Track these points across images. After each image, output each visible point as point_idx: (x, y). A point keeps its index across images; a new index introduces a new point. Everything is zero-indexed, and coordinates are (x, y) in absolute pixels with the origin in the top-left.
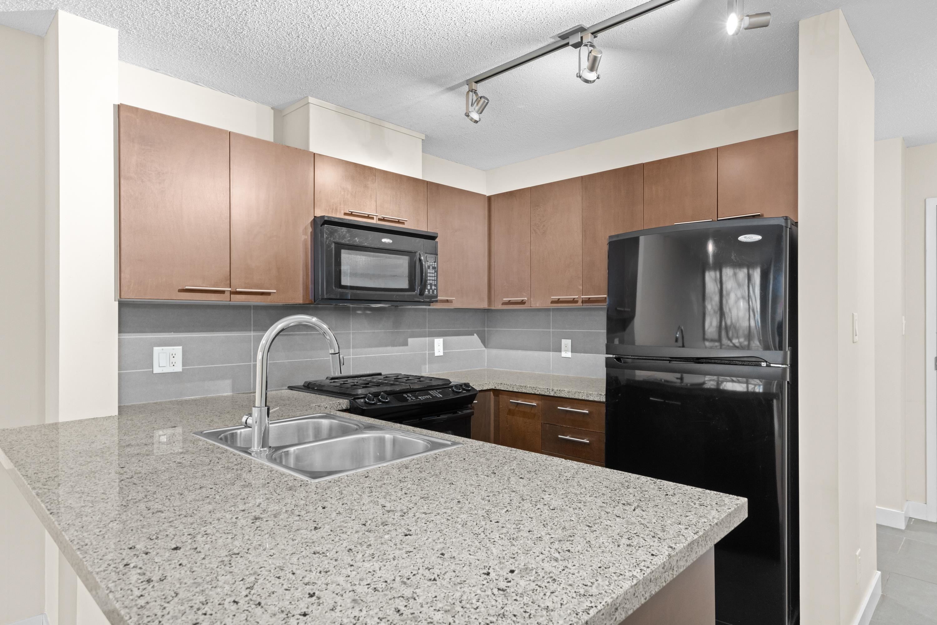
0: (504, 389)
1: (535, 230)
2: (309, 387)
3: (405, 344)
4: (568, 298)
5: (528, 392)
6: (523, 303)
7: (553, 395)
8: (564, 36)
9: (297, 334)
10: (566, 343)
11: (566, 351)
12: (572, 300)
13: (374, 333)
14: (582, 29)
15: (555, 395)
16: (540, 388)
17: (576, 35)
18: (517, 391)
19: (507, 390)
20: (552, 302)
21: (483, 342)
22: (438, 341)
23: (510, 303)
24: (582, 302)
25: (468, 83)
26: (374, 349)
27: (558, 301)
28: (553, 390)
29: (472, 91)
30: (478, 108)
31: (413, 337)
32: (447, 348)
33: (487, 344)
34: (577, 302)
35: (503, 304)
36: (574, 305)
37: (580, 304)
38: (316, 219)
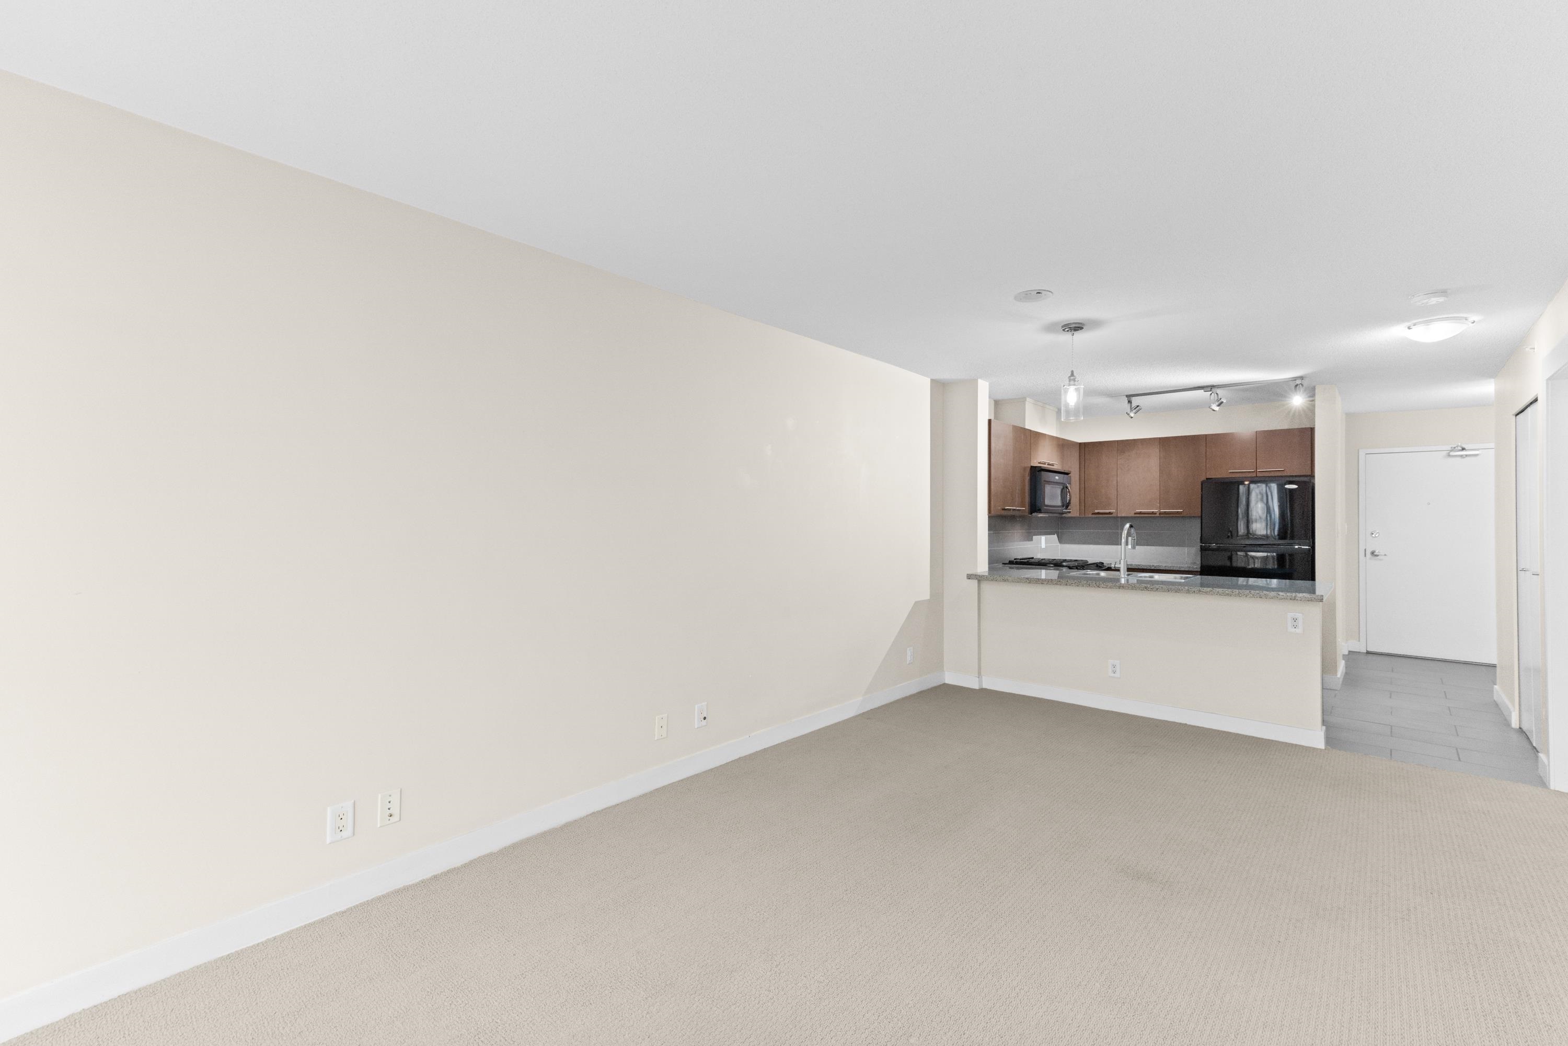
1: (1120, 469)
3: (1031, 540)
4: (1149, 511)
6: (1110, 513)
12: (1151, 512)
14: (1213, 385)
17: (1209, 387)
20: (1135, 514)
21: (1059, 540)
22: (1043, 538)
23: (1098, 513)
24: (1160, 514)
25: (1127, 396)
26: (1021, 543)
27: (1140, 513)
28: (1153, 566)
29: (1130, 402)
30: (1134, 411)
31: (1034, 535)
32: (1046, 543)
33: (1061, 540)
34: (1156, 514)
35: (1092, 514)
36: (1153, 515)
37: (1158, 515)
38: (1031, 467)
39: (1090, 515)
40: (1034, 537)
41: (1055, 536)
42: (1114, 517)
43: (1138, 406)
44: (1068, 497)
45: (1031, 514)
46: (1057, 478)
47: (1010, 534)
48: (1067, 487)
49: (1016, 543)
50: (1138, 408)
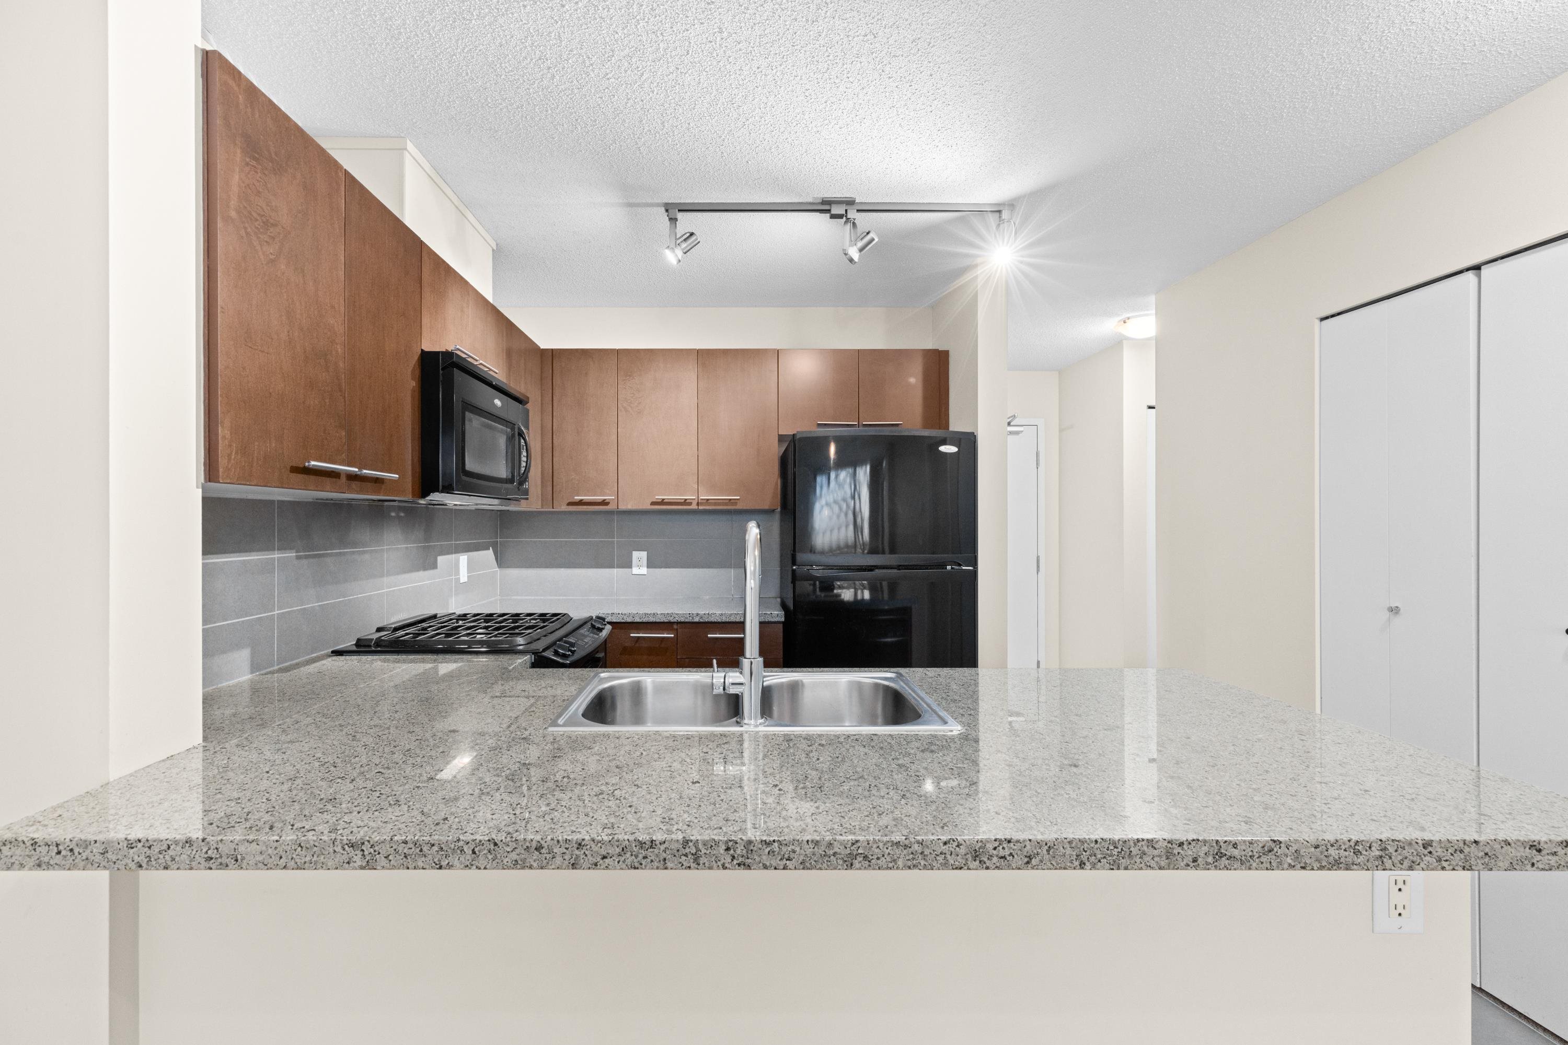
0: (618, 621)
1: (625, 408)
2: (363, 647)
3: (434, 566)
4: (677, 499)
5: (658, 621)
6: (604, 503)
7: (697, 621)
8: (825, 202)
9: (328, 554)
10: (639, 557)
11: (639, 566)
12: (683, 501)
13: (407, 548)
14: (850, 202)
15: (701, 620)
16: (677, 614)
17: (842, 205)
18: (641, 621)
19: (623, 621)
20: (653, 503)
21: (497, 559)
22: (463, 559)
23: (581, 503)
24: (698, 504)
25: (668, 207)
26: (407, 576)
27: (662, 502)
28: (698, 615)
29: (673, 220)
30: (684, 245)
31: (442, 554)
32: (470, 568)
33: (501, 562)
34: (690, 504)
35: (570, 504)
36: (685, 507)
37: (694, 506)
38: (424, 354)
39: (564, 508)
40: (441, 559)
41: (490, 552)
42: (611, 513)
43: (692, 234)
44: (524, 459)
45: (424, 494)
46: (498, 402)
47: (367, 556)
48: (521, 434)
49: (386, 580)
50: (693, 238)
